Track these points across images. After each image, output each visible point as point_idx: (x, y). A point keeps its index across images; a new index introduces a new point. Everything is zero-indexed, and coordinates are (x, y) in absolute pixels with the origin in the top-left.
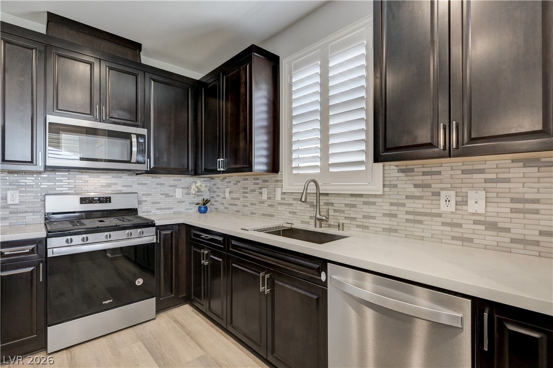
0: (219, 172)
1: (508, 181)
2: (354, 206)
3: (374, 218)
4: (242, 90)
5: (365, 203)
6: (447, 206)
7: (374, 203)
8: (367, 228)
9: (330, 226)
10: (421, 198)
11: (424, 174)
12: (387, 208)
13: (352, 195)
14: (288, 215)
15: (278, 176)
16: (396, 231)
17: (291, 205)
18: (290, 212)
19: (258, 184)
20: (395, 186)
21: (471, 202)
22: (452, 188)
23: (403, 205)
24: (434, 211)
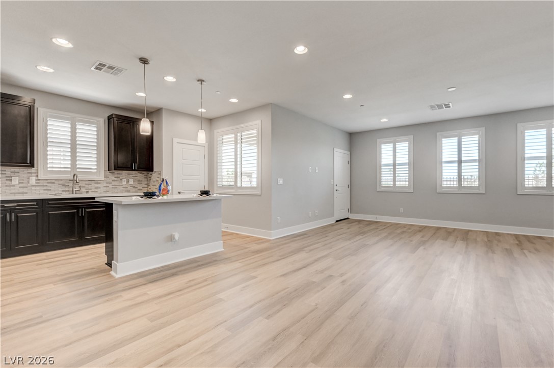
1: (137, 177)
2: (91, 184)
3: (100, 188)
5: (95, 183)
6: (124, 182)
7: (100, 183)
10: (117, 181)
11: (118, 174)
12: (105, 184)
13: (89, 180)
14: (42, 191)
16: (108, 191)
17: (47, 186)
18: (45, 190)
20: (108, 177)
21: (130, 182)
22: (125, 178)
23: (111, 183)
24: (121, 184)
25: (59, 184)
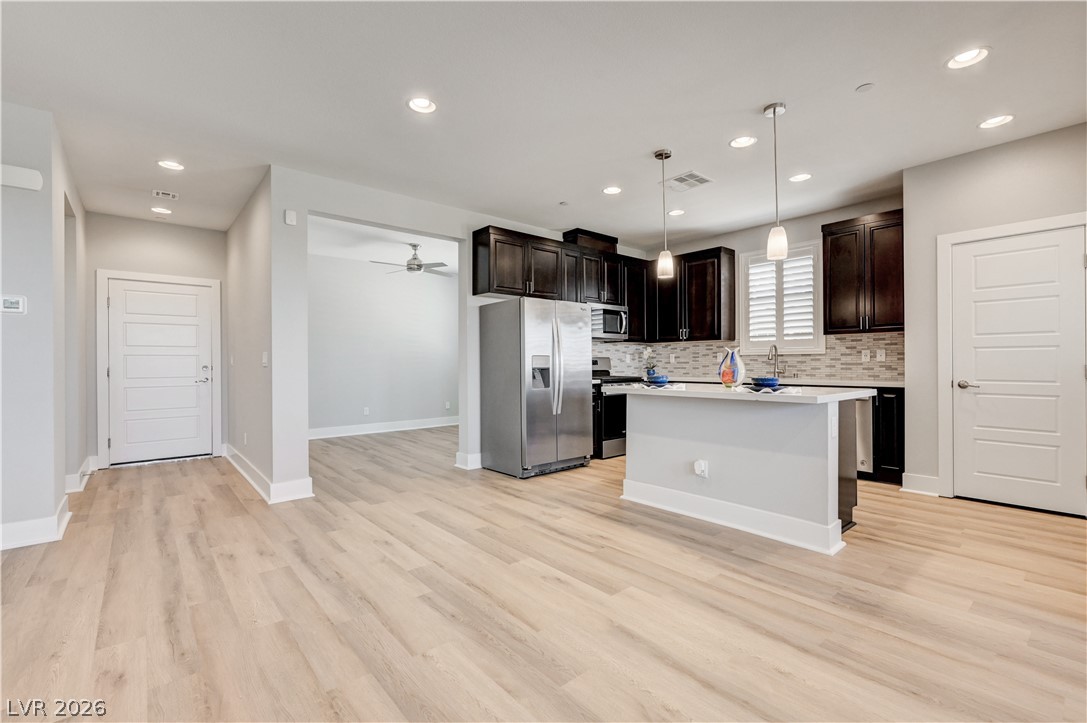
0: (681, 340)
1: (896, 344)
2: (804, 362)
4: (709, 278)
6: (865, 358)
7: (819, 360)
8: (814, 375)
9: (784, 377)
10: (850, 354)
11: (853, 341)
12: (828, 362)
13: (802, 355)
15: (735, 343)
16: (834, 376)
20: (834, 348)
21: (878, 356)
22: (868, 349)
23: (839, 359)
24: (858, 362)
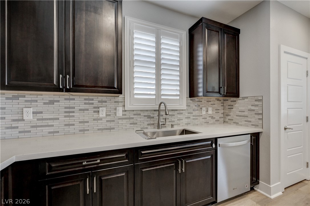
2: (174, 115)
3: (182, 120)
5: (178, 114)
6: (204, 113)
7: (182, 113)
10: (197, 110)
12: (187, 115)
13: (172, 110)
16: (189, 124)
17: (133, 118)
18: (131, 124)
19: (93, 104)
20: (190, 106)
21: (209, 111)
22: (205, 107)
23: (192, 113)
24: (201, 114)
25: (145, 116)
